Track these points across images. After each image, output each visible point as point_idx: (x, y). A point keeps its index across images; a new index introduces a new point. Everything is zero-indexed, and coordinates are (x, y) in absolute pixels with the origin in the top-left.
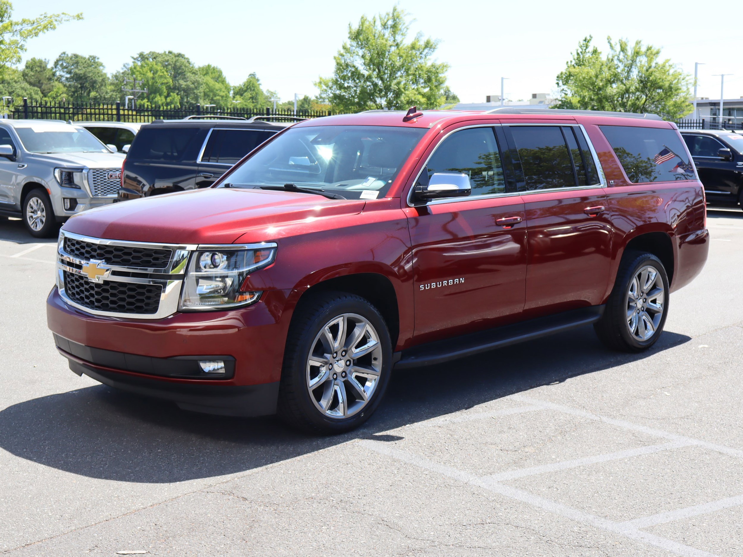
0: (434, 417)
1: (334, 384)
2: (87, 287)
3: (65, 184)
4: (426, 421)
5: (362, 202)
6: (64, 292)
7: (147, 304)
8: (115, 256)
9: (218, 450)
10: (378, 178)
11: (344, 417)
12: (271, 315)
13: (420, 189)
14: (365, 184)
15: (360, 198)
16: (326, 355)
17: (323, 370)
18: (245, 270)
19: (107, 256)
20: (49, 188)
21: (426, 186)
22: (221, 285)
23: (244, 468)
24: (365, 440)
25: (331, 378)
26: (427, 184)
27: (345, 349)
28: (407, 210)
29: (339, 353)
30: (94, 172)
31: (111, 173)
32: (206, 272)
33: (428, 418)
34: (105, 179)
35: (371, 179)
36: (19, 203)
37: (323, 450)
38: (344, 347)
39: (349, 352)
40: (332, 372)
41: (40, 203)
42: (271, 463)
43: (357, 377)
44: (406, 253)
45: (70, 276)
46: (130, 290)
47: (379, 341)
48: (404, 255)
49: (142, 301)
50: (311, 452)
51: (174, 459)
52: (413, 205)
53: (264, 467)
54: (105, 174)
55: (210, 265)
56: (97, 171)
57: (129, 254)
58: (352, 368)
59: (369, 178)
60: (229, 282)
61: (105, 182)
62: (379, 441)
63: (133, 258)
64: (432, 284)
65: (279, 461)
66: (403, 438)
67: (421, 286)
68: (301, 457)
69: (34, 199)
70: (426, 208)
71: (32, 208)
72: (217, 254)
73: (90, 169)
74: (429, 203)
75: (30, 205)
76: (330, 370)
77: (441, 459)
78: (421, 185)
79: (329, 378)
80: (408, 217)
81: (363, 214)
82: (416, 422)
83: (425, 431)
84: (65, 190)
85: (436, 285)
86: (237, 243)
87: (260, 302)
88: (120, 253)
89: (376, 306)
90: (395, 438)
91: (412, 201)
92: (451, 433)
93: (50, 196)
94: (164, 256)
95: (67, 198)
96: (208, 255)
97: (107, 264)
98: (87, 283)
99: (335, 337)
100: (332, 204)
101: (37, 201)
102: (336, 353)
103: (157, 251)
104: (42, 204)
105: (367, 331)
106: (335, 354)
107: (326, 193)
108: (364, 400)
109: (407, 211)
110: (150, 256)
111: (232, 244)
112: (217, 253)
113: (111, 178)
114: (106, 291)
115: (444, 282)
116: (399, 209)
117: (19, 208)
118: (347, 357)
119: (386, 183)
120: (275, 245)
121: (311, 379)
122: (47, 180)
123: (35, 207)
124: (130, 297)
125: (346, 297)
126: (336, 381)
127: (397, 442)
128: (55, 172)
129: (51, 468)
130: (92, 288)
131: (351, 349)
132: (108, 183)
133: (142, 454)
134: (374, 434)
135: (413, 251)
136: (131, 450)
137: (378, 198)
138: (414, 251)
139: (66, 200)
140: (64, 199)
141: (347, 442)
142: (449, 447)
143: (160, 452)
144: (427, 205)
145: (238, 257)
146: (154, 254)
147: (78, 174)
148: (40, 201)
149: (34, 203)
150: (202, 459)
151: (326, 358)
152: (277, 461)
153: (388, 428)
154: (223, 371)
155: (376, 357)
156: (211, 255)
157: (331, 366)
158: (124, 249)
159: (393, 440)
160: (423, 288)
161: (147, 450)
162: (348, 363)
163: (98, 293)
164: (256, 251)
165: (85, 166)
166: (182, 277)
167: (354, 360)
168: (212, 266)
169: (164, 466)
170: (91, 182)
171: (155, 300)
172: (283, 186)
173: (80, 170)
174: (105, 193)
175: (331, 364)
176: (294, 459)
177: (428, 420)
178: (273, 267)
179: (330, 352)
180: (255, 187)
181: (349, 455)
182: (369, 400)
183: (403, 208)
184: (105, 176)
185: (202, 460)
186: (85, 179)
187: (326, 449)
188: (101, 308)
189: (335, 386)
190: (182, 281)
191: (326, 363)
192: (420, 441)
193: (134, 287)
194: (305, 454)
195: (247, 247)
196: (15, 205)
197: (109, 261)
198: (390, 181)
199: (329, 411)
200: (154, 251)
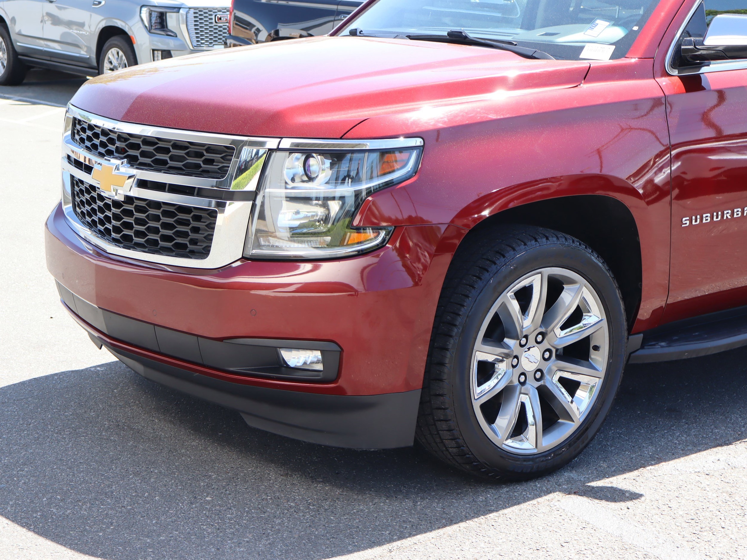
0: (696, 452)
1: (520, 393)
2: (101, 204)
3: (156, 29)
4: (682, 459)
5: (584, 64)
6: (72, 209)
7: (194, 242)
8: (144, 154)
9: (310, 504)
10: (613, 22)
11: (535, 451)
12: (406, 273)
13: (690, 43)
14: (589, 32)
15: (581, 57)
16: (506, 340)
17: (502, 367)
18: (364, 186)
19: (131, 152)
20: (133, 36)
21: (702, 39)
22: (320, 212)
23: (350, 548)
24: (573, 496)
25: (516, 382)
26: (703, 35)
27: (543, 330)
28: (664, 81)
29: (532, 338)
30: (195, 13)
31: (219, 15)
32: (293, 188)
33: (686, 453)
34: (211, 23)
35: (601, 24)
36: (94, 56)
37: (495, 514)
38: (541, 326)
39: (549, 336)
40: (517, 371)
41: (122, 56)
42: (400, 538)
43: (562, 380)
44: (660, 155)
45: (80, 184)
46: (166, 214)
47: (604, 317)
48: (655, 158)
49: (185, 235)
50: (473, 517)
51: (230, 519)
52: (676, 72)
53: (387, 547)
54: (211, 15)
55: (302, 175)
56: (200, 11)
57: (166, 151)
58: (554, 363)
59: (598, 21)
60: (335, 207)
61: (211, 27)
62: (597, 501)
63: (171, 158)
64: (704, 215)
65: (414, 535)
66: (641, 495)
67: (684, 219)
68: (455, 527)
69: (114, 50)
70: (698, 78)
71: (111, 63)
72: (313, 157)
73: (190, 8)
74: (704, 70)
75: (109, 58)
76: (514, 367)
77: (712, 549)
78: (690, 36)
79: (511, 382)
80: (666, 94)
81: (585, 87)
82: (665, 461)
83: (681, 483)
84: (156, 38)
85: (712, 217)
86: (351, 137)
87: (388, 247)
88: (150, 149)
89: (601, 254)
90: (627, 495)
91: (675, 64)
92: (728, 489)
93: (135, 46)
94: (221, 158)
95: (157, 50)
96: (298, 159)
97: (132, 166)
98: (101, 198)
99: (524, 308)
100: (529, 67)
101: (118, 53)
102: (526, 337)
103: (210, 149)
104: (124, 58)
105: (584, 298)
106: (524, 339)
107: (518, 48)
108: (573, 421)
109: (664, 83)
110: (200, 155)
111: (341, 138)
112: (314, 155)
113: (220, 21)
114: (129, 213)
115: (725, 212)
116: (650, 78)
117: (95, 63)
118: (546, 345)
119: (627, 32)
120: (418, 142)
121: (480, 384)
122: (130, 23)
123: (115, 63)
124: (166, 226)
125: (547, 239)
126: (523, 387)
127: (629, 504)
128: (142, 12)
129: (16, 525)
130: (107, 206)
131: (553, 330)
132: (216, 29)
133: (178, 504)
134: (589, 484)
135: (672, 153)
136: (161, 495)
137: (612, 58)
138: (674, 152)
139: (156, 52)
140: (153, 50)
141: (539, 500)
142: (727, 521)
143: (208, 502)
144: (701, 72)
145: (353, 162)
146: (205, 153)
147: (174, 15)
148: (121, 53)
149: (113, 55)
150: (278, 521)
151: (508, 347)
152: (410, 535)
153: (615, 471)
154: (320, 367)
155: (598, 345)
156: (304, 157)
157: (516, 359)
158: (157, 141)
159: (624, 501)
160: (688, 222)
161: (188, 497)
162: (547, 355)
163: (117, 217)
164: (384, 152)
165: (183, 4)
166: (252, 196)
167: (557, 350)
168: (305, 178)
169: (209, 534)
170: (192, 27)
171: (206, 234)
172: (445, 34)
173: (177, 9)
174: (211, 43)
175: (516, 357)
176: (441, 531)
177: (686, 458)
178: (415, 182)
179: (515, 337)
180: (397, 36)
181: (541, 528)
182: (582, 420)
183: (658, 77)
184: (211, 19)
185: (279, 524)
186: (183, 23)
187: (501, 512)
188: (121, 243)
189: (522, 395)
190: (250, 203)
191: (507, 356)
192: (673, 505)
193: (172, 209)
194: (461, 521)
195: (370, 144)
196: (89, 58)
197: (133, 161)
198: (636, 28)
199: (509, 440)
200: (205, 148)
